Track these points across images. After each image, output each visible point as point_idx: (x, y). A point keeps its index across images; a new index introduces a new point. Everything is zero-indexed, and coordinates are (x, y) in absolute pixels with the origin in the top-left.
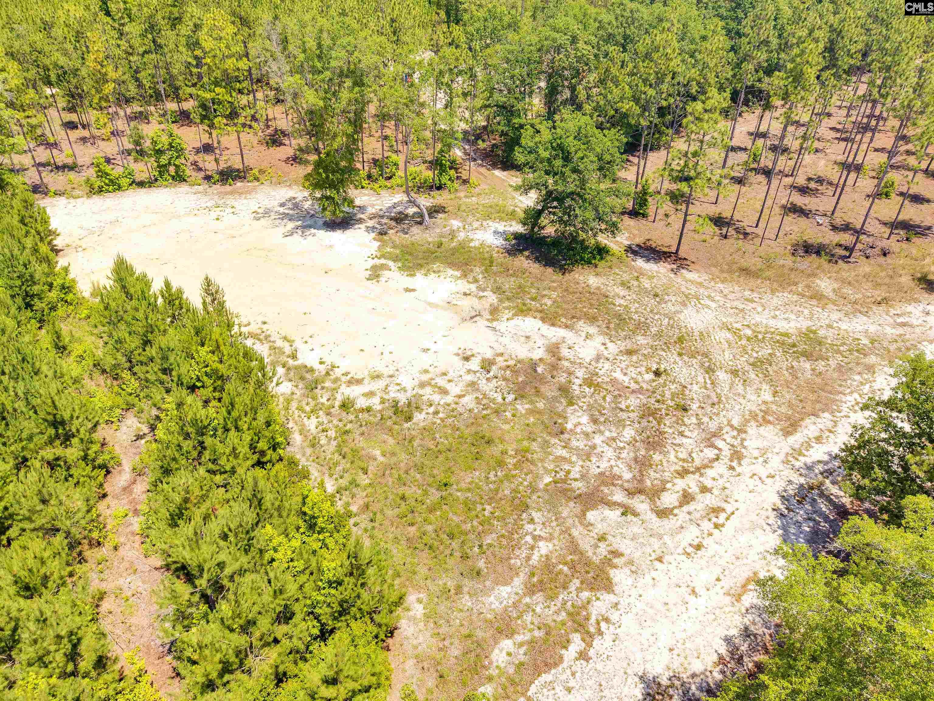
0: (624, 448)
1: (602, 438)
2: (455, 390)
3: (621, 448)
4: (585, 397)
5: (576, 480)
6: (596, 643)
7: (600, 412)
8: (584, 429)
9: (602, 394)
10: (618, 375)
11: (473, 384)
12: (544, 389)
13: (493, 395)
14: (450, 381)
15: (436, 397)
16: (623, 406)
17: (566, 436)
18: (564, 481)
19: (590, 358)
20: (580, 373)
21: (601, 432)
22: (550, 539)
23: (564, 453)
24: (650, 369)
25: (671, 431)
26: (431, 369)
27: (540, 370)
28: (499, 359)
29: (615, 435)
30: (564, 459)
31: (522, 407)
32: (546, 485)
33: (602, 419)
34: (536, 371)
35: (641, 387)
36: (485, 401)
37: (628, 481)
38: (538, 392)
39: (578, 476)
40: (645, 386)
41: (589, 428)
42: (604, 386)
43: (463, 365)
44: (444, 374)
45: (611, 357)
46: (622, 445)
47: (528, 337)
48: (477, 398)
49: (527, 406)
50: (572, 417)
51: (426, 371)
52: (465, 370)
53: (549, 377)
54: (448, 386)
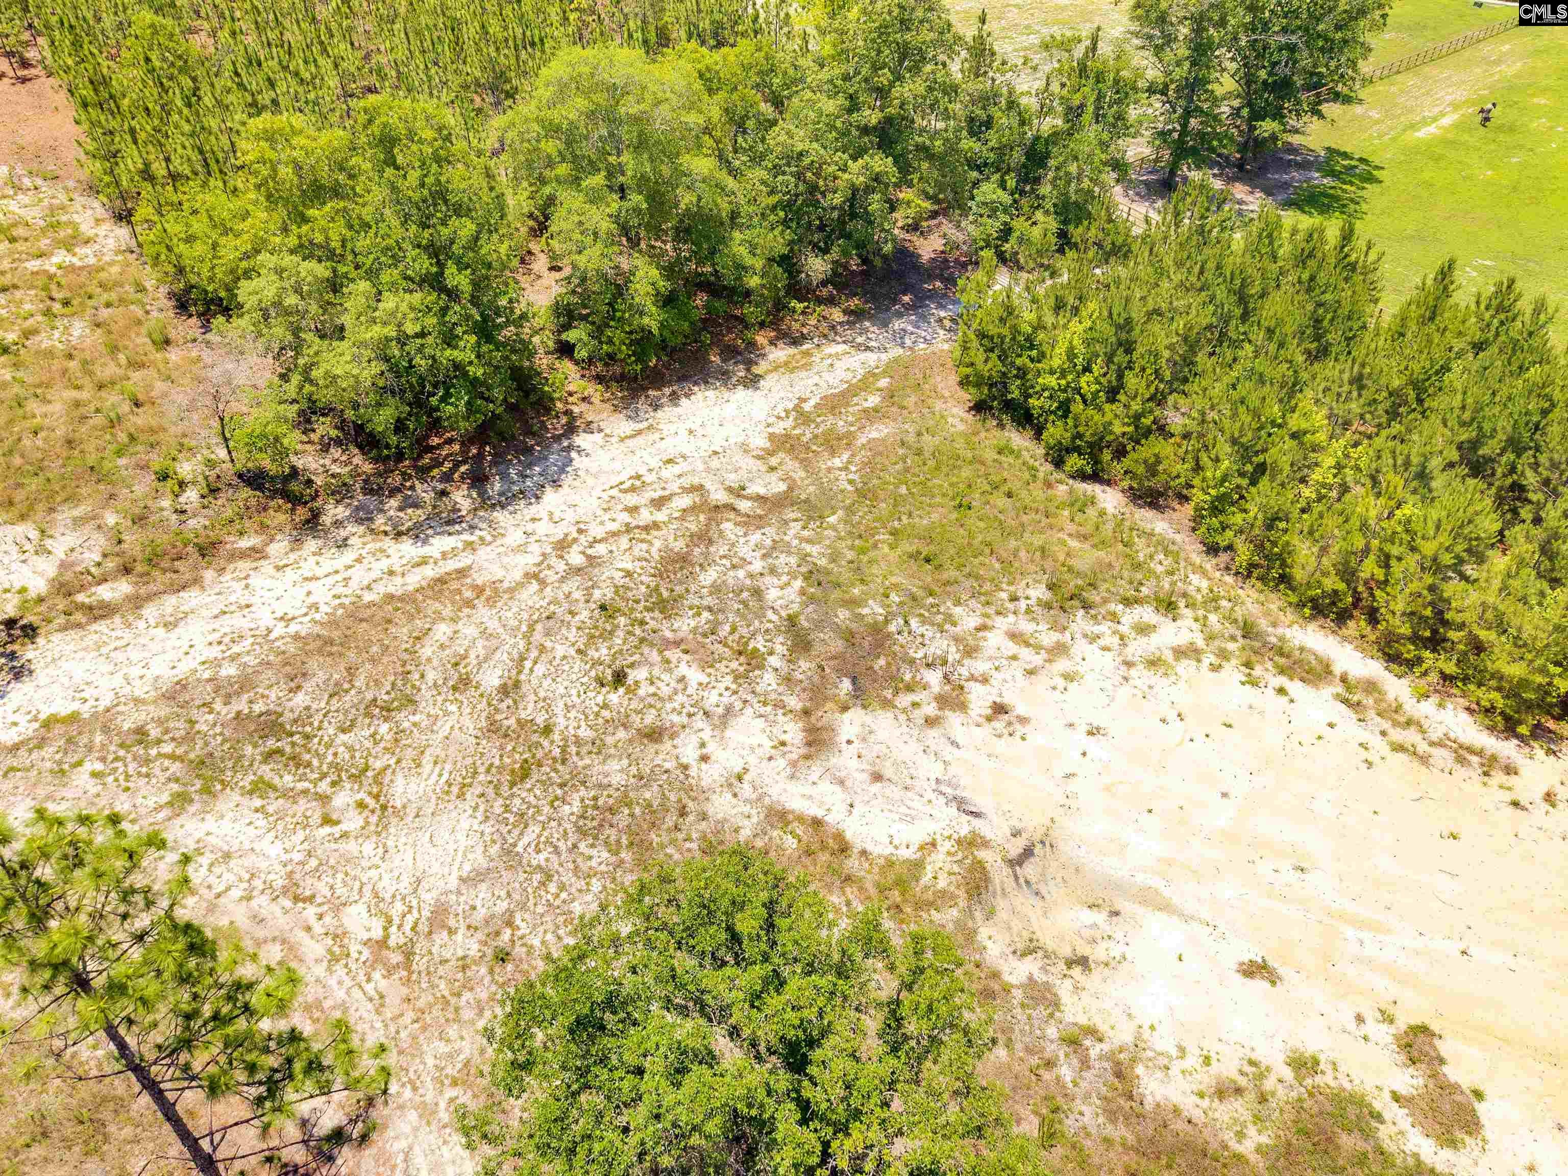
0: (721, 557)
1: (750, 568)
2: (995, 640)
3: (725, 557)
4: (767, 631)
5: (796, 520)
6: (790, 406)
7: (746, 606)
8: (775, 580)
9: (736, 636)
10: (695, 676)
11: (970, 652)
12: (837, 645)
13: (928, 631)
14: (1014, 658)
15: (1026, 626)
16: (706, 615)
17: (804, 569)
18: (811, 518)
19: (741, 719)
20: (768, 681)
21: (751, 576)
22: (829, 470)
23: (808, 548)
24: (628, 691)
25: (643, 578)
26: (1061, 683)
27: (846, 685)
28: (931, 709)
29: (731, 573)
30: (809, 541)
31: (874, 610)
32: (834, 513)
33: (745, 595)
34: (854, 680)
35: (661, 652)
36: (939, 618)
37: (728, 520)
38: (850, 637)
39: (792, 524)
40: (655, 656)
41: (768, 580)
42: (728, 653)
43: (1000, 695)
44: (1031, 672)
45: (699, 722)
46: (724, 561)
47: (877, 777)
48: (954, 624)
49: (865, 611)
50: (792, 597)
51: (1069, 677)
52: (992, 681)
53: (828, 670)
54: (1011, 648)
